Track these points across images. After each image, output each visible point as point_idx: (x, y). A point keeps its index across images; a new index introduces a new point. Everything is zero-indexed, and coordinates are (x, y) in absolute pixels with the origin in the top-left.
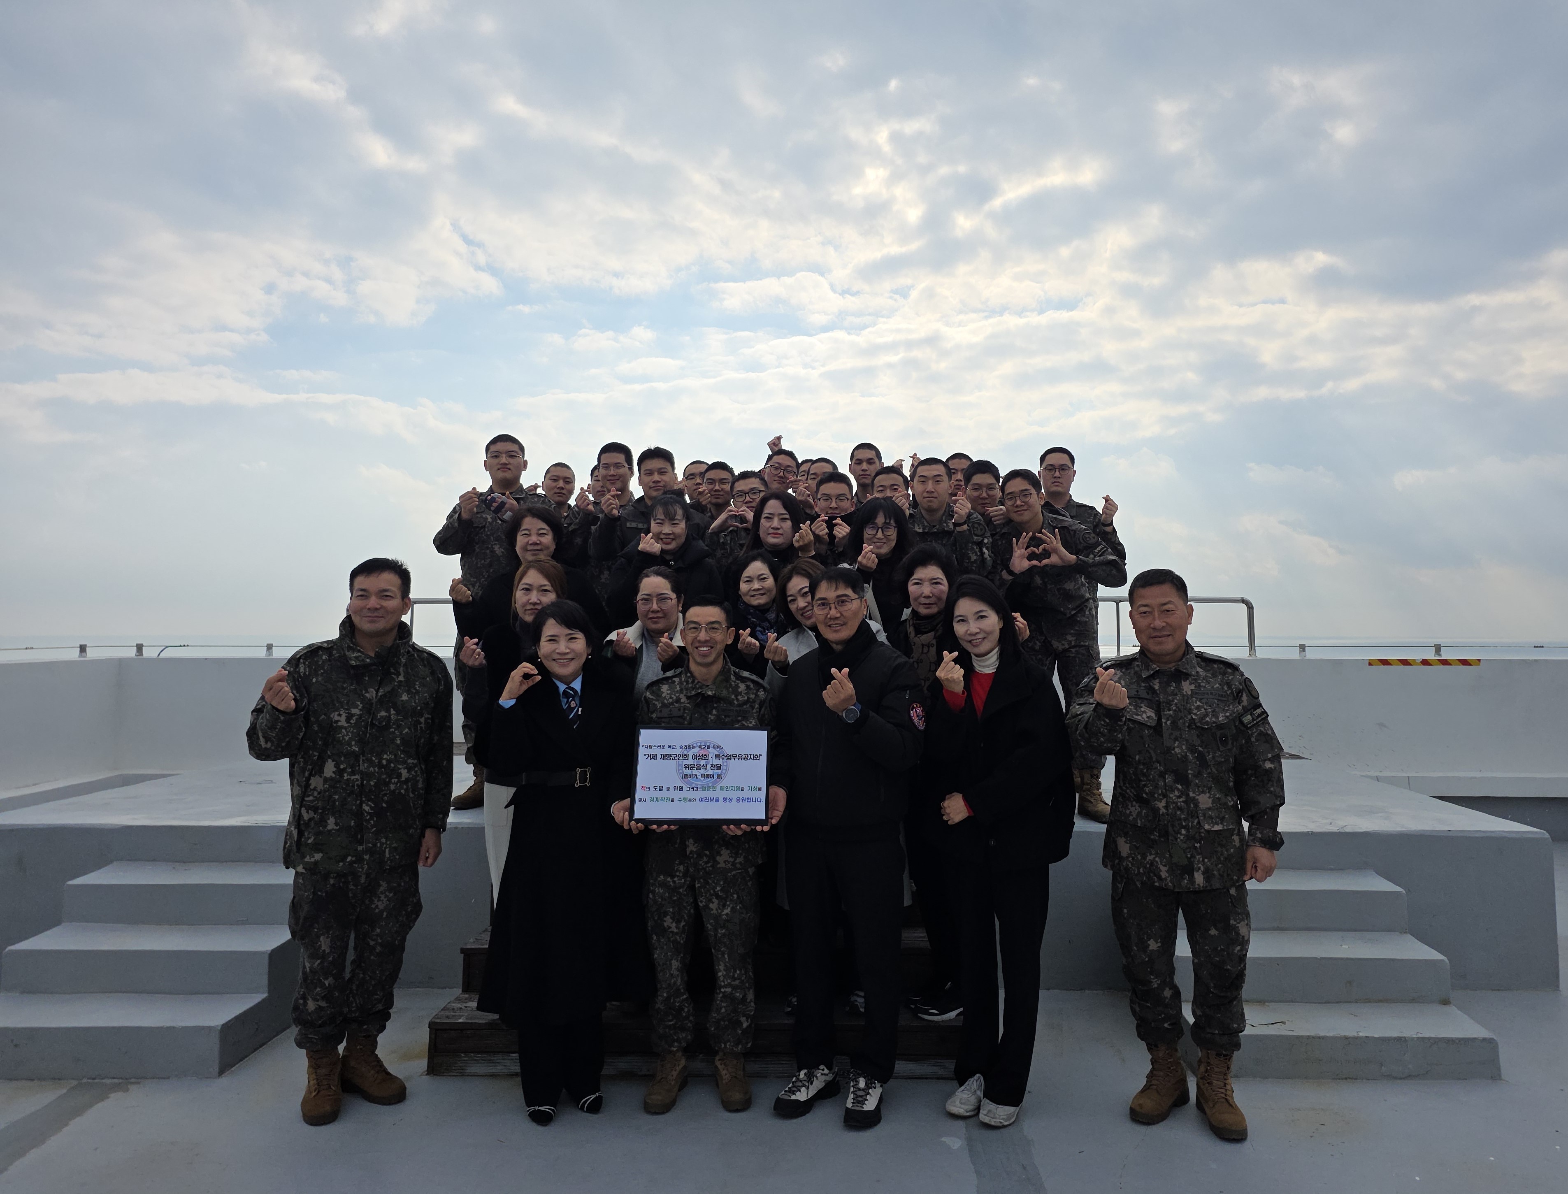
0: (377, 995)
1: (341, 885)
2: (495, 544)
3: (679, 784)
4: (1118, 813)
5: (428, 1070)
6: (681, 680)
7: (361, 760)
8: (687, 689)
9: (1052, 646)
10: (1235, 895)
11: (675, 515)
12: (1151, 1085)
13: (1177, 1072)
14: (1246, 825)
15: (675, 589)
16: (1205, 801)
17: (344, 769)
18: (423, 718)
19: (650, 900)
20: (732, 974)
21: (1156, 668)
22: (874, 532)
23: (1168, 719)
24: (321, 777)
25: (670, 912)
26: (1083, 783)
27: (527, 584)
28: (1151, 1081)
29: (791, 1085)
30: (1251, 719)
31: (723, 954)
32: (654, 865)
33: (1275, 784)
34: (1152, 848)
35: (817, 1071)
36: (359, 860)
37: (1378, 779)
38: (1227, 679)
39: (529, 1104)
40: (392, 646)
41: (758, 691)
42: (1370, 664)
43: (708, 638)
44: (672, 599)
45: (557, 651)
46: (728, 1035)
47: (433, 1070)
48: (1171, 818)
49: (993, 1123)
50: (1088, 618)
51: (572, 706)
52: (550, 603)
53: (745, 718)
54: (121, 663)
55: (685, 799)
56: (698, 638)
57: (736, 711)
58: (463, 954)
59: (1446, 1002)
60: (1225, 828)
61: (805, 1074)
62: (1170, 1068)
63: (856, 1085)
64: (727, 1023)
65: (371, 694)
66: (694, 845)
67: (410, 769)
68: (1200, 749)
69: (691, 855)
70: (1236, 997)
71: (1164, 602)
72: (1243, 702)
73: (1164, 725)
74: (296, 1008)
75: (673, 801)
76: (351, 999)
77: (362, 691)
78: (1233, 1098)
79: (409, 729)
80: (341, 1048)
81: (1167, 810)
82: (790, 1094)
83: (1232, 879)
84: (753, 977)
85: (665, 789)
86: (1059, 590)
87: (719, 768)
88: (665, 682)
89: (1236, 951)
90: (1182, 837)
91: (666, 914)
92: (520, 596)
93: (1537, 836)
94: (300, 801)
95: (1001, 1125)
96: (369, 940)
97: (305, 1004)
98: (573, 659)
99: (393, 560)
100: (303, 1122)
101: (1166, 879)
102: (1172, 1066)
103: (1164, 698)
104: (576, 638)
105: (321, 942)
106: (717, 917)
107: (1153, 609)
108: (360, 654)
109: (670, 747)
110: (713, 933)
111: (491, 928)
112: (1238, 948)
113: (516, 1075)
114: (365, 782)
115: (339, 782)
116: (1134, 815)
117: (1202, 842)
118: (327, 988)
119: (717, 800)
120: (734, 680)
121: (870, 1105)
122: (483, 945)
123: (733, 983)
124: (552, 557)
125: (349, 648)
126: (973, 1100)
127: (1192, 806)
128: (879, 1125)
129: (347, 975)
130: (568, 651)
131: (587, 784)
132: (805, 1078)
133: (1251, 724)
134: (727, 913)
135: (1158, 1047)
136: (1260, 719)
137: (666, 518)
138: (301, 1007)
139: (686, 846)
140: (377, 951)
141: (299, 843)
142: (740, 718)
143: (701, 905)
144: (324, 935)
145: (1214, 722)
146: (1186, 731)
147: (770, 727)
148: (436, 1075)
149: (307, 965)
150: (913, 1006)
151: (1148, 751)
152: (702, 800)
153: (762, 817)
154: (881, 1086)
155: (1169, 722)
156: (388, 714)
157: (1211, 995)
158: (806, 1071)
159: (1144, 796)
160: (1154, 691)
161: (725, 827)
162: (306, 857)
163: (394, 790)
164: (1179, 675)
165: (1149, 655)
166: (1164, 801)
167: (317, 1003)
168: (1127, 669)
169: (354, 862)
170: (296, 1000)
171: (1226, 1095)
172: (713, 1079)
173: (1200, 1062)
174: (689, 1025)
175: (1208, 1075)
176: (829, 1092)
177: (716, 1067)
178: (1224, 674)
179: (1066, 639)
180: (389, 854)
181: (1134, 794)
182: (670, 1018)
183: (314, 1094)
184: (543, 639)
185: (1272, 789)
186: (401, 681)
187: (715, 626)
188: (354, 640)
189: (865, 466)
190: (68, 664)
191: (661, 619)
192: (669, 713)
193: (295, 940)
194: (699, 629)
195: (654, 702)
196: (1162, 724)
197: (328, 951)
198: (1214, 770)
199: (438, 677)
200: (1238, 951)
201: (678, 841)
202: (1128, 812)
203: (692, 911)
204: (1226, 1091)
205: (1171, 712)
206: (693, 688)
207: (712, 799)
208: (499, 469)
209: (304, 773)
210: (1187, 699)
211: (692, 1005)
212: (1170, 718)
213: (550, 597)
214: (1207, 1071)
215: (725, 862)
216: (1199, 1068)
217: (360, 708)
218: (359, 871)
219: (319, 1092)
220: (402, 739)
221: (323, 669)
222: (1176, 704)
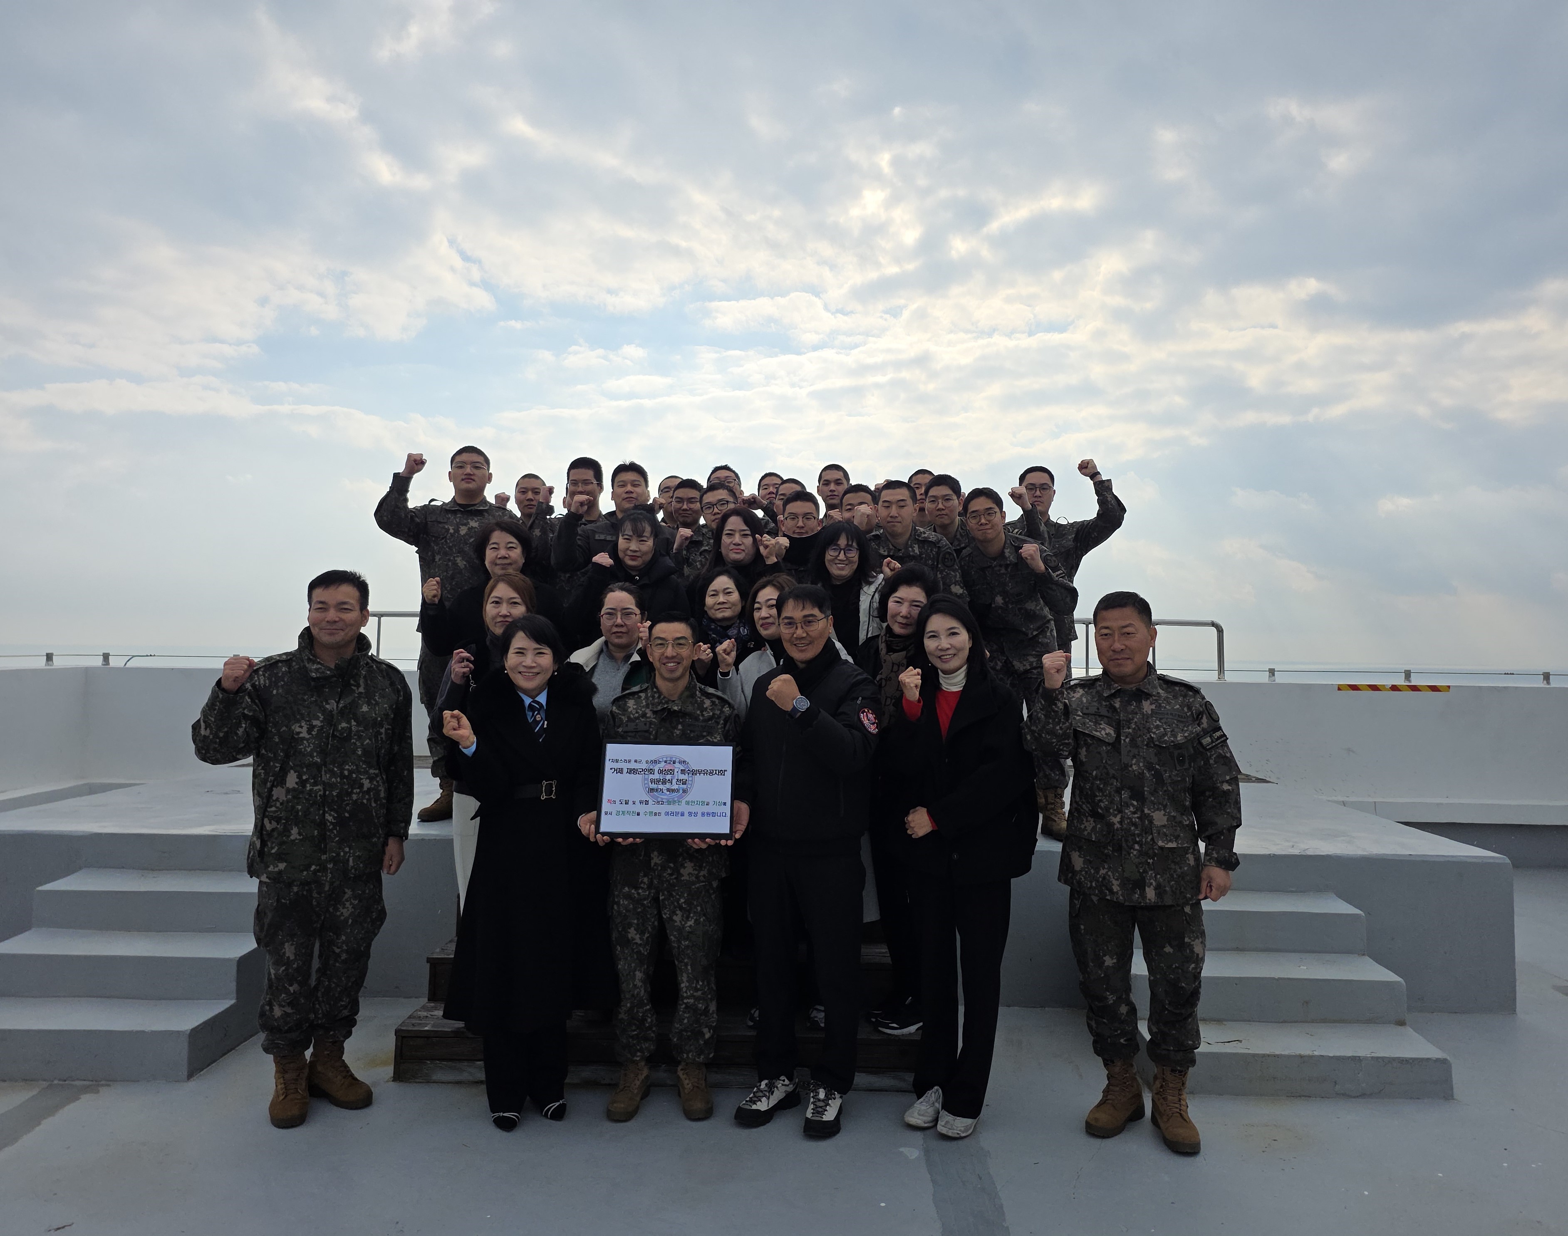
0: (343, 1001)
1: (305, 893)
2: (458, 556)
3: (645, 797)
4: (1073, 828)
5: (394, 1077)
6: (647, 695)
7: (323, 771)
8: (653, 704)
9: (1013, 666)
10: (1190, 913)
11: (644, 531)
12: (1107, 1100)
13: (1132, 1087)
14: (1202, 845)
15: (639, 605)
16: (1159, 818)
17: (307, 780)
18: (384, 729)
19: (615, 912)
20: (694, 985)
21: (1118, 687)
22: (836, 554)
23: (1127, 737)
24: (283, 788)
25: (634, 923)
26: (1047, 803)
27: (497, 597)
28: (1107, 1096)
29: (751, 1095)
30: (1210, 741)
31: (686, 965)
32: (618, 878)
33: (1232, 806)
34: (1105, 862)
35: (778, 1081)
36: (323, 868)
37: (1344, 804)
38: (1187, 701)
39: (493, 1111)
40: (351, 659)
41: (723, 707)
42: (1339, 689)
43: (675, 654)
44: (636, 615)
45: (524, 664)
46: (691, 1046)
47: (399, 1076)
48: (1125, 833)
49: (950, 1134)
50: (1049, 639)
51: (538, 719)
52: (522, 617)
53: (710, 734)
54: (87, 671)
55: (651, 813)
56: (665, 654)
57: (701, 726)
58: (429, 964)
59: (1401, 1023)
60: (1180, 845)
61: (766, 1085)
62: (1125, 1083)
63: (816, 1095)
64: (689, 1034)
65: (331, 705)
66: (658, 858)
67: (371, 779)
68: (1157, 767)
69: (655, 867)
70: (1190, 1015)
71: (1124, 625)
72: (1203, 724)
73: (1122, 742)
74: (262, 1014)
75: (638, 814)
76: (317, 1006)
77: (322, 702)
78: (1187, 1113)
79: (370, 740)
80: (308, 1053)
81: (1121, 825)
82: (751, 1104)
83: (1185, 897)
84: (715, 988)
85: (630, 803)
86: (1020, 609)
87: (684, 783)
88: (631, 697)
89: (1190, 969)
90: (1135, 853)
91: (630, 925)
92: (490, 610)
93: (1500, 861)
94: (262, 811)
95: (958, 1136)
96: (334, 948)
97: (271, 1010)
98: (538, 673)
99: (351, 572)
100: (271, 1124)
101: (1117, 893)
102: (1128, 1081)
103: (1124, 716)
104: (544, 653)
105: (285, 949)
106: (680, 930)
107: (1114, 631)
108: (319, 666)
109: (636, 761)
110: (676, 945)
111: (456, 939)
112: (1193, 965)
113: (481, 1082)
114: (327, 793)
115: (302, 792)
116: (1089, 829)
117: (1156, 858)
118: (292, 994)
119: (683, 814)
120: (700, 696)
121: (830, 1115)
122: (449, 955)
123: (695, 994)
124: (521, 572)
125: (309, 660)
126: (931, 1111)
127: (1147, 822)
128: (838, 1136)
129: (313, 982)
130: (534, 665)
131: (552, 796)
132: (766, 1089)
133: (1210, 746)
134: (691, 925)
135: (1113, 1063)
136: (1219, 741)
137: (634, 534)
138: (267, 1013)
139: (650, 859)
140: (342, 958)
141: (261, 853)
142: (705, 734)
143: (664, 916)
144: (289, 942)
145: (1172, 742)
146: (1143, 749)
147: (735, 743)
148: (402, 1081)
149: (272, 971)
150: (874, 1020)
151: (1105, 767)
152: (667, 814)
153: (728, 831)
154: (841, 1097)
155: (1128, 740)
156: (349, 726)
157: (1166, 1012)
158: (766, 1081)
159: (1100, 811)
160: (1114, 709)
161: (690, 840)
162: (269, 867)
163: (356, 800)
164: (1140, 695)
165: (1111, 676)
166: (1119, 816)
167: (283, 1009)
168: (1089, 689)
169: (319, 871)
170: (263, 1006)
171: (1180, 1110)
172: (676, 1088)
173: (1156, 1078)
174: (653, 1035)
175: (1163, 1090)
176: (789, 1103)
177: (679, 1077)
178: (1185, 696)
179: (1027, 660)
180: (353, 862)
181: (1089, 810)
182: (634, 1028)
183: (281, 1098)
184: (512, 650)
185: (1229, 810)
186: (361, 693)
187: (682, 641)
188: (313, 652)
189: (832, 487)
190: (34, 673)
191: (625, 634)
192: (635, 727)
193: (260, 948)
194: (666, 646)
195: (620, 716)
196: (1121, 742)
197: (292, 957)
198: (1170, 788)
199: (398, 688)
200: (1193, 968)
201: (643, 853)
202: (1083, 827)
203: (656, 923)
204: (1181, 1106)
205: (1130, 730)
206: (659, 704)
207: (677, 813)
208: (463, 480)
209: (265, 784)
210: (1147, 718)
211: (655, 1016)
212: (1129, 736)
213: (520, 610)
214: (1162, 1087)
215: (688, 874)
216: (1154, 1083)
217: (321, 719)
218: (323, 880)
219: (286, 1096)
220: (364, 750)
221: (283, 681)
222: (1136, 722)
